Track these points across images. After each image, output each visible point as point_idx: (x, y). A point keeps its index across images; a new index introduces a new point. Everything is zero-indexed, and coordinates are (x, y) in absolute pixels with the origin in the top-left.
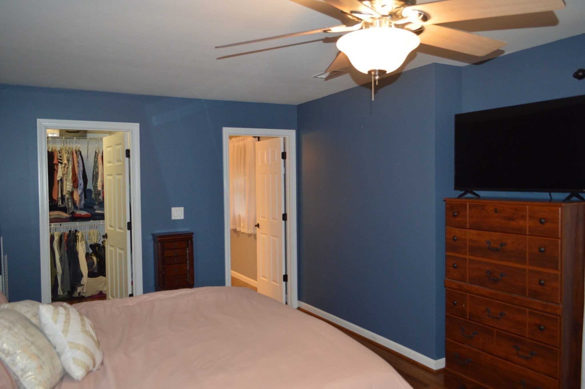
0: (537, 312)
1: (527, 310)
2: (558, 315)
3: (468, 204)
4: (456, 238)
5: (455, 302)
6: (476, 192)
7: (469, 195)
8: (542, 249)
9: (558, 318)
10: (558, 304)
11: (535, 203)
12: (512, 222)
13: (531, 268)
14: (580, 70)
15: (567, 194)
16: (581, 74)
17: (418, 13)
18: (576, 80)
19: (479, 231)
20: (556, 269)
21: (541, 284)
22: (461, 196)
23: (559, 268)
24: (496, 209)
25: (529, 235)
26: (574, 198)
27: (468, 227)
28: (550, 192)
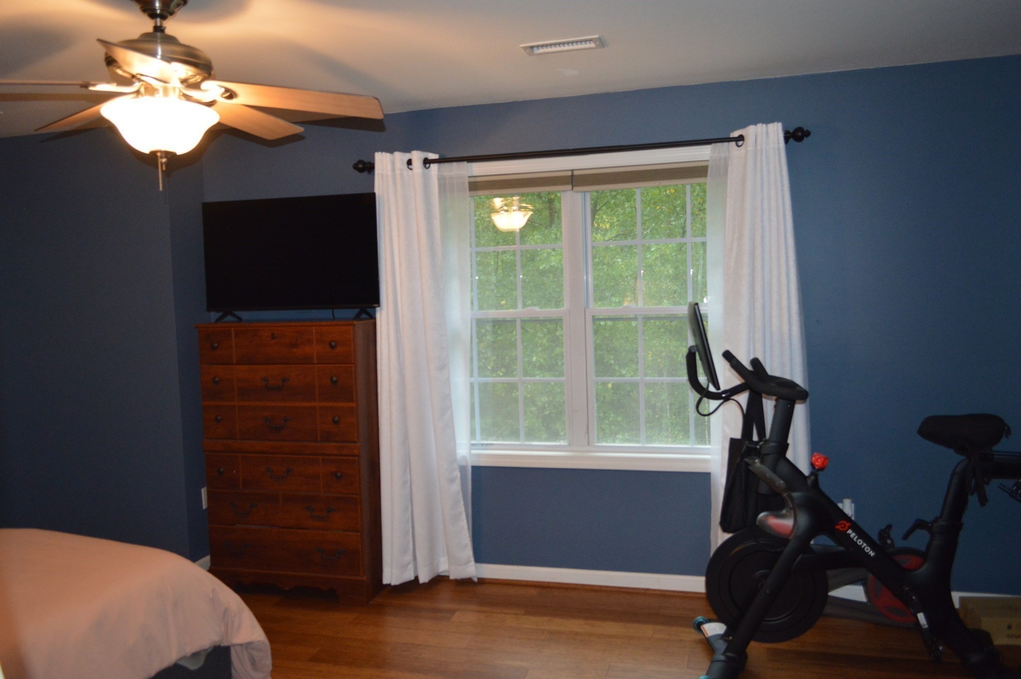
0: (333, 457)
1: (320, 457)
2: (356, 456)
3: (233, 329)
4: (217, 379)
5: (222, 470)
6: (237, 313)
7: (229, 318)
8: (334, 379)
9: (356, 458)
10: (355, 442)
11: (323, 323)
12: (295, 350)
13: (322, 404)
14: (360, 162)
15: (356, 311)
16: (360, 166)
17: (223, 90)
18: (356, 172)
19: (251, 366)
20: (351, 400)
21: (335, 422)
22: (219, 320)
23: (355, 399)
24: (273, 334)
25: (318, 364)
26: (364, 316)
27: (235, 362)
28: (333, 309)
